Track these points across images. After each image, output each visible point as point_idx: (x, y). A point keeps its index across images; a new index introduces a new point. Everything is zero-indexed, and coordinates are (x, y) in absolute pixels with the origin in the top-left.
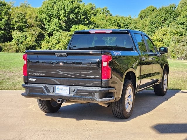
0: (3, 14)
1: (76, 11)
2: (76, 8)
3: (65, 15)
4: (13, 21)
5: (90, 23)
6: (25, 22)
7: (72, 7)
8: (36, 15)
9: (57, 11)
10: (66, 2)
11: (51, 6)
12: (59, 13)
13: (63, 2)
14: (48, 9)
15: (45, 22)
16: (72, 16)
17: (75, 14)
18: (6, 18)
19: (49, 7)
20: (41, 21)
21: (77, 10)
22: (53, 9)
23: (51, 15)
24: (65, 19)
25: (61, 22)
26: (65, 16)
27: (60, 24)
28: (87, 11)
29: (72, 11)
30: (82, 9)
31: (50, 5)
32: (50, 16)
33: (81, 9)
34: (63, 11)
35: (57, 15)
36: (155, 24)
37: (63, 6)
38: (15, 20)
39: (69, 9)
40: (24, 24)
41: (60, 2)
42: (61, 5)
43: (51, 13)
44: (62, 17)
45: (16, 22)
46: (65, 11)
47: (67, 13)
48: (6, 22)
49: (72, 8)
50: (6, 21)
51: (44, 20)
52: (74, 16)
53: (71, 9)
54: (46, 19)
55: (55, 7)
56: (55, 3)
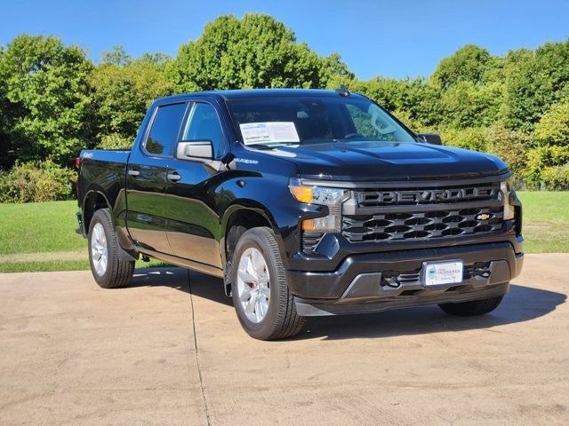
0: (75, 87)
1: (289, 67)
2: (286, 59)
3: (258, 80)
4: (105, 108)
6: (140, 108)
7: (277, 57)
8: (169, 85)
9: (231, 71)
10: (258, 43)
11: (213, 58)
12: (237, 75)
13: (247, 43)
14: (203, 66)
16: (276, 83)
17: (285, 75)
18: (86, 100)
19: (207, 60)
21: (290, 63)
22: (219, 66)
23: (213, 85)
26: (257, 85)
28: (318, 67)
29: (277, 69)
30: (304, 62)
31: (208, 54)
33: (301, 60)
34: (249, 68)
35: (231, 82)
37: (250, 56)
38: (109, 102)
39: (268, 63)
40: (137, 112)
41: (240, 44)
42: (242, 51)
43: (212, 77)
44: (246, 88)
45: (114, 108)
46: (257, 68)
47: (261, 73)
48: (88, 110)
49: (276, 60)
50: (86, 106)
52: (282, 81)
53: (274, 62)
55: (225, 59)
56: (223, 47)
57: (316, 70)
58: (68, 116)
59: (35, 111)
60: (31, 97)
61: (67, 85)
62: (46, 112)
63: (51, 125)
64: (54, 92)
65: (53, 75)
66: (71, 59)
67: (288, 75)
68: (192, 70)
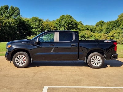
0: (40, 25)
1: (72, 23)
2: (72, 22)
5: (78, 28)
6: (50, 28)
8: (54, 25)
10: (68, 19)
12: (64, 24)
15: (58, 28)
16: (70, 26)
17: (71, 24)
18: (42, 27)
19: (60, 22)
20: (56, 28)
24: (67, 27)
25: (65, 28)
26: (67, 26)
27: (65, 29)
29: (70, 23)
32: (60, 25)
34: (66, 23)
36: (109, 29)
37: (66, 21)
38: (45, 27)
41: (65, 19)
44: (66, 26)
45: (46, 28)
46: (67, 23)
50: (42, 28)
51: (57, 27)
54: (58, 27)
55: (63, 22)
56: (62, 20)
57: (76, 24)
58: (39, 29)
59: (34, 28)
60: (34, 26)
61: (39, 24)
62: (36, 28)
63: (37, 30)
64: (37, 25)
65: (37, 23)
66: (40, 21)
67: (72, 24)
68: (58, 23)
